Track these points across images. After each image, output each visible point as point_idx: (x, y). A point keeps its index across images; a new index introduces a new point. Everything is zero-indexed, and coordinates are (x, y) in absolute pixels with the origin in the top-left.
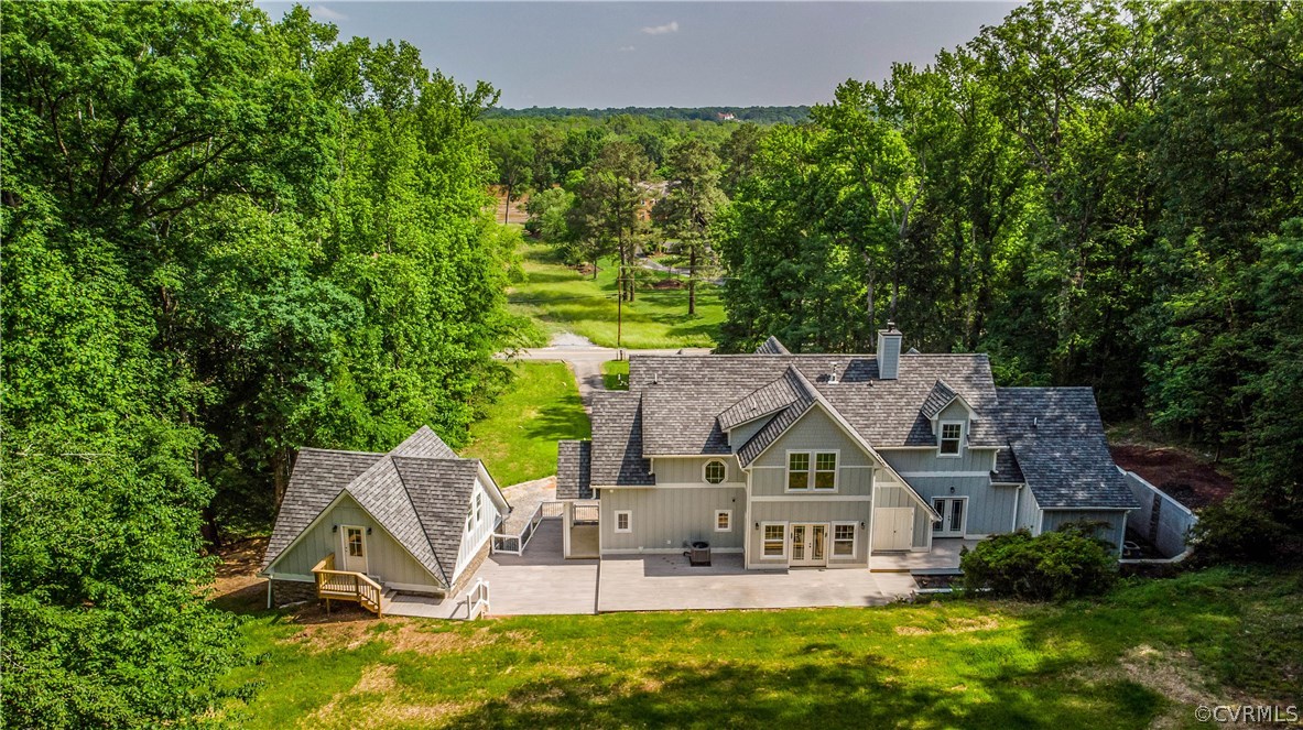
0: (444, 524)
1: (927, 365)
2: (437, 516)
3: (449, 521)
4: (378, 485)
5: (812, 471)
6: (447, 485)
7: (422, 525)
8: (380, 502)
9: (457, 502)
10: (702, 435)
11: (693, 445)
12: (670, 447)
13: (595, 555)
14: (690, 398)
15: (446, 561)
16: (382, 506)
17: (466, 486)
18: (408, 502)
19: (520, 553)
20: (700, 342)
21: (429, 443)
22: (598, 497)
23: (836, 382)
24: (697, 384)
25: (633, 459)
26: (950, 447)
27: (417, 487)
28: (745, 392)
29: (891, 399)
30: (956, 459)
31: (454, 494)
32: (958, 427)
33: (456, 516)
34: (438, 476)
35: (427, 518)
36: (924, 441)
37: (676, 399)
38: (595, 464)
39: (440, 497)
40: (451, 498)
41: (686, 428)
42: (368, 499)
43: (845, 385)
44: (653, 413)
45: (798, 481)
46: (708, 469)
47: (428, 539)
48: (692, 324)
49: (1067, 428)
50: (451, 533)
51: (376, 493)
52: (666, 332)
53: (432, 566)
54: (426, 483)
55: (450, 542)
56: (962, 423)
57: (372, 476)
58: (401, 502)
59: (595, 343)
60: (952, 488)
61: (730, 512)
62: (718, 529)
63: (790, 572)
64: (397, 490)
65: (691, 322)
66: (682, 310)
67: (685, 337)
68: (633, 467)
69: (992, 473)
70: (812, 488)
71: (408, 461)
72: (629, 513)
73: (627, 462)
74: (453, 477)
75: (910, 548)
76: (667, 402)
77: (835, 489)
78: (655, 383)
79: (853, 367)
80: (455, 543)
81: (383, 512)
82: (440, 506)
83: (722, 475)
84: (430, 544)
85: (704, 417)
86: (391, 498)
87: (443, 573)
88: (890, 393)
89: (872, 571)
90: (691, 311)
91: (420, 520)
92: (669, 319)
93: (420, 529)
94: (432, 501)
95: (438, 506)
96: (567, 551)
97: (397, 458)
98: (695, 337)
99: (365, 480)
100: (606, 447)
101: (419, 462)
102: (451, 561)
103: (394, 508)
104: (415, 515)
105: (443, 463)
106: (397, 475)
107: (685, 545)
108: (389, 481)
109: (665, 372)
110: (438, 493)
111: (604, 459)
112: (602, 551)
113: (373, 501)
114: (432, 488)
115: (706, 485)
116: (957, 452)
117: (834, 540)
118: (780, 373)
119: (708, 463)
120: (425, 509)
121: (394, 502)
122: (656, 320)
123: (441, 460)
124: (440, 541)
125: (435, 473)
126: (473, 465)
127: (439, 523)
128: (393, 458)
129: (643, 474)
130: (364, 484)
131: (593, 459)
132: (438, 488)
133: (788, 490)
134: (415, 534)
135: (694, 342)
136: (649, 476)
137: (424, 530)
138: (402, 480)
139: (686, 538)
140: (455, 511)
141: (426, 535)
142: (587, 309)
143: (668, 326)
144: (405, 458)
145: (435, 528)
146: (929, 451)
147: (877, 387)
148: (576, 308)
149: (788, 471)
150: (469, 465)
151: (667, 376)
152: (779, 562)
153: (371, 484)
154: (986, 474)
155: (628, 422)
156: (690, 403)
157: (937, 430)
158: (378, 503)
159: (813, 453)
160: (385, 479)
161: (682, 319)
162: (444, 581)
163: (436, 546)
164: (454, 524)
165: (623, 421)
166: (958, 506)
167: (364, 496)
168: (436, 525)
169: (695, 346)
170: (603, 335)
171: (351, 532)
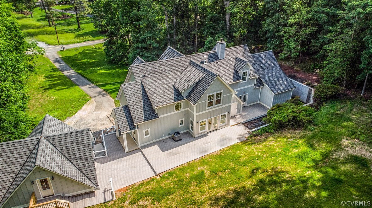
0: (84, 161)
1: (231, 51)
2: (79, 159)
3: (86, 159)
4: (48, 154)
5: (215, 99)
6: (79, 143)
7: (74, 165)
8: (53, 163)
9: (87, 150)
10: (171, 94)
11: (170, 99)
12: (162, 102)
13: (137, 148)
14: (160, 80)
15: (92, 177)
16: (55, 165)
17: (88, 142)
18: (63, 156)
19: (107, 156)
20: (89, 39)
21: (53, 122)
22: (138, 128)
23: (207, 63)
24: (160, 73)
25: (147, 109)
26: (244, 79)
27: (64, 148)
28: (179, 73)
29: (224, 66)
30: (246, 82)
31: (83, 147)
32: (247, 72)
33: (89, 156)
34: (72, 140)
35: (75, 161)
36: (238, 79)
37: (155, 81)
38: (133, 115)
39: (77, 150)
40: (83, 149)
41: (164, 93)
42: (48, 165)
43: (210, 64)
44: (149, 89)
45: (210, 104)
46: (176, 106)
47: (79, 170)
48: (81, 32)
49: (269, 65)
50: (89, 164)
51: (49, 159)
52: (74, 36)
53: (87, 182)
54: (68, 145)
55: (90, 168)
56: (247, 71)
57: (43, 151)
58: (60, 158)
59: (49, 44)
60: (244, 92)
61: (184, 119)
62: (180, 126)
63: (208, 134)
64: (56, 153)
65: (81, 31)
66: (75, 27)
67: (82, 38)
68: (148, 112)
69: (255, 84)
70: (214, 105)
71: (54, 137)
72: (149, 130)
73: (145, 111)
74: (80, 139)
75: (236, 114)
76: (153, 83)
77: (221, 104)
78: (145, 76)
79: (210, 57)
80: (93, 168)
81: (57, 168)
82: (79, 154)
83: (181, 107)
84: (81, 172)
85: (169, 86)
86: (56, 158)
87: (93, 182)
88: (224, 64)
89: (231, 126)
90: (79, 27)
91: (72, 163)
92: (72, 31)
93: (74, 167)
94: (74, 152)
95: (78, 154)
96: (127, 149)
97: (48, 137)
98: (86, 37)
99: (41, 156)
100: (135, 107)
101: (60, 136)
102: (94, 176)
103: (60, 163)
104: (68, 161)
105: (73, 134)
106: (51, 145)
107: (169, 134)
108: (50, 150)
109: (147, 71)
110: (76, 148)
111: (136, 112)
112: (140, 146)
113: (51, 164)
114: (72, 147)
115: (176, 112)
116: (245, 80)
117: (220, 120)
118: (188, 63)
119: (176, 104)
120: (72, 157)
121: (58, 160)
122: (67, 32)
123: (71, 133)
124: (86, 169)
125: (70, 139)
126: (87, 131)
127: (82, 161)
128: (45, 138)
129: (153, 114)
130: (42, 157)
131: (132, 113)
132: (75, 146)
133: (207, 108)
134: (74, 171)
135: (87, 39)
136: (155, 115)
137: (76, 166)
138: (55, 147)
139: (170, 132)
140: (87, 154)
141: (78, 168)
142: (37, 30)
143: (73, 34)
144: (52, 136)
145: (81, 164)
146: (238, 82)
147: (220, 62)
148: (32, 31)
149: (207, 102)
150: (85, 132)
151: (148, 72)
152: (204, 132)
153: (45, 156)
154: (253, 85)
155: (140, 94)
156: (161, 82)
157: (241, 75)
158: (53, 164)
159: (215, 94)
160: (48, 150)
161: (77, 30)
162: (95, 186)
163: (85, 172)
164: (89, 160)
165: (138, 95)
166: (245, 97)
167: (46, 164)
168: (80, 163)
169: (88, 41)
170: (51, 41)
171: (42, 182)
